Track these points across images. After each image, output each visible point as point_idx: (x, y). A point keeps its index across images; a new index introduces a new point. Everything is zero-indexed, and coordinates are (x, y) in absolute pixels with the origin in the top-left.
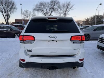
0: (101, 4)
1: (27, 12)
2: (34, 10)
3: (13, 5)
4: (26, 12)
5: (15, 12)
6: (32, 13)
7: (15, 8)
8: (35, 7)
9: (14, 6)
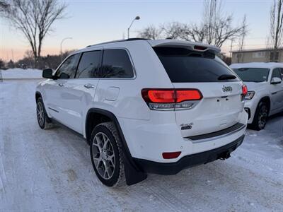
0: (138, 18)
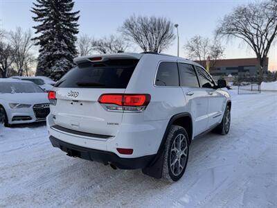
1: (199, 41)
2: (219, 32)
3: (167, 30)
4: (196, 41)
5: (172, 45)
6: (211, 43)
7: (171, 37)
8: (220, 26)
9: (169, 32)
